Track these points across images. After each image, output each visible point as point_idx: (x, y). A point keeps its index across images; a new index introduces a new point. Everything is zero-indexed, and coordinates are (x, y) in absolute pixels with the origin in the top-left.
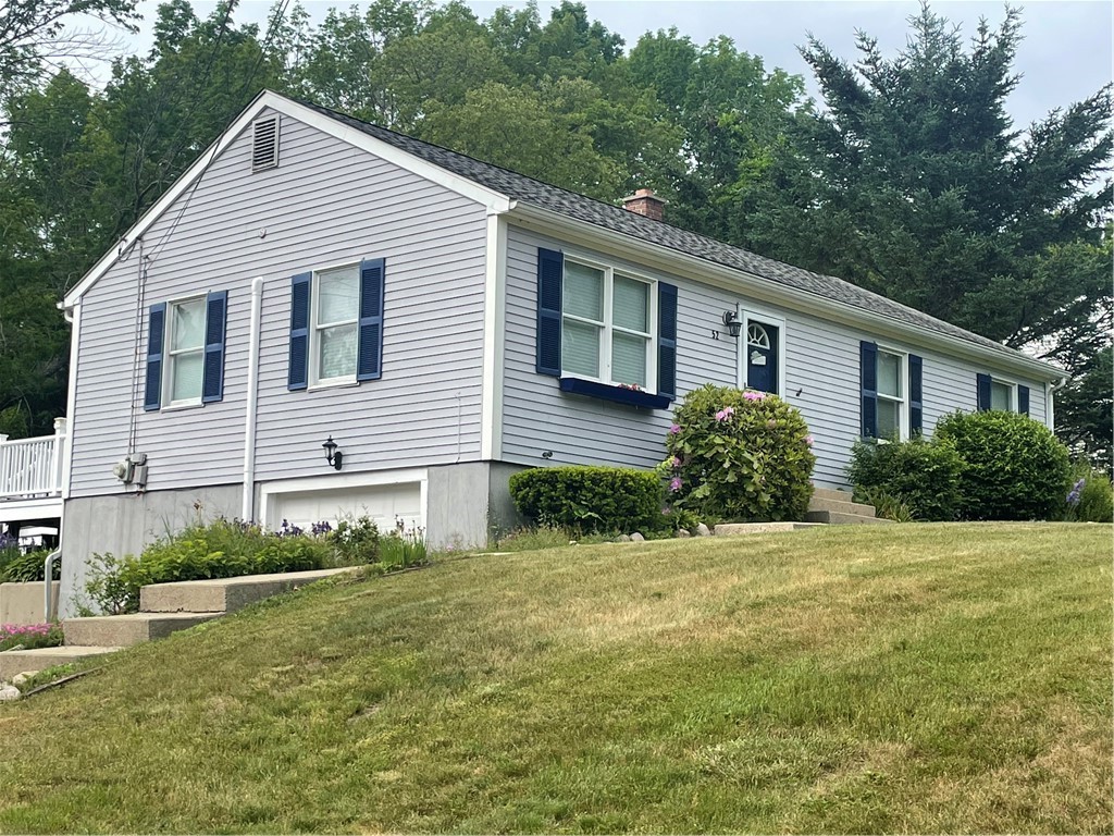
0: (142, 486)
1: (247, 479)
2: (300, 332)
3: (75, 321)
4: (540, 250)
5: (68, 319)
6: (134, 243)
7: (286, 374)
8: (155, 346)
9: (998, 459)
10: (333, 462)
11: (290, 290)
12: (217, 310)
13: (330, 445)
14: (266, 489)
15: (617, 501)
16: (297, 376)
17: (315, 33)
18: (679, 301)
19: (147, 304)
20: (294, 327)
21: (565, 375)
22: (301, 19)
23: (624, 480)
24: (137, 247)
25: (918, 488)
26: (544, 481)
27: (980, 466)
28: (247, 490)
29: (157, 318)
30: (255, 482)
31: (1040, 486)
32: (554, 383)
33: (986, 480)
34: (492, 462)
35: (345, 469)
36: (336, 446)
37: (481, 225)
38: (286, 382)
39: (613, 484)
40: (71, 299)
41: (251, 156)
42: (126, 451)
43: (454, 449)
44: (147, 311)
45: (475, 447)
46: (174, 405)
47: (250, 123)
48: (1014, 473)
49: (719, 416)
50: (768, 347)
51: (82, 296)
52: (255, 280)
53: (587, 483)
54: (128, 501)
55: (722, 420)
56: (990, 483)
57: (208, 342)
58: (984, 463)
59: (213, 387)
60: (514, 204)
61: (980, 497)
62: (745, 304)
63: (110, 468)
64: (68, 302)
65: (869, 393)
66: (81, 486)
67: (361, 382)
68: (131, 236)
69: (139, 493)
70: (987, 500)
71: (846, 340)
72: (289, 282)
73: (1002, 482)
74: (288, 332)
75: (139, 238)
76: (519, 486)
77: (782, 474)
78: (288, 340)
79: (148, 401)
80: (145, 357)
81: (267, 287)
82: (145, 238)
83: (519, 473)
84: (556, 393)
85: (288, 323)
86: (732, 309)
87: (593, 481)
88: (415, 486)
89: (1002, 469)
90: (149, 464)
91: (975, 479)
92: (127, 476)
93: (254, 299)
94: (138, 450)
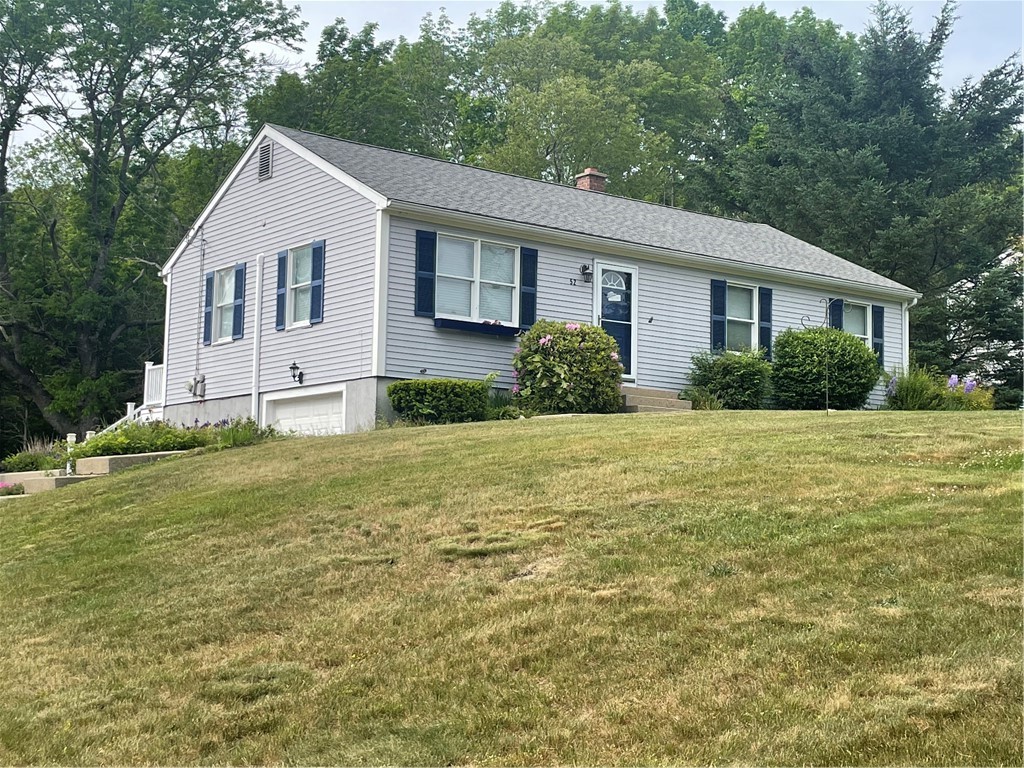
0: (202, 396)
1: (254, 392)
2: (282, 291)
3: (168, 283)
4: (418, 231)
5: (165, 283)
6: (198, 231)
7: (275, 319)
8: (209, 303)
9: (808, 364)
10: (297, 379)
11: (276, 262)
12: (240, 275)
13: (294, 367)
14: (266, 398)
15: (450, 402)
16: (280, 321)
17: (457, 35)
18: (539, 259)
19: (205, 272)
20: (279, 288)
21: (438, 315)
22: (446, 25)
23: (453, 388)
24: (200, 233)
25: (732, 387)
26: (403, 390)
27: (795, 370)
28: (254, 398)
29: (210, 282)
30: (259, 393)
31: (840, 383)
32: (430, 322)
33: (801, 380)
34: (378, 377)
35: (305, 384)
36: (298, 368)
37: (372, 217)
38: (274, 325)
39: (446, 390)
40: (166, 270)
41: (257, 170)
42: (193, 373)
43: (358, 369)
44: (205, 278)
45: (369, 368)
46: (220, 341)
47: (257, 148)
48: (820, 374)
49: (542, 341)
50: (624, 288)
51: (172, 267)
52: (258, 256)
53: (428, 390)
54: (195, 406)
55: (544, 344)
56: (803, 382)
57: (236, 299)
58: (799, 367)
59: (238, 330)
60: (389, 202)
61: (796, 392)
62: (600, 259)
63: (183, 385)
64: (165, 272)
65: (719, 318)
66: (172, 397)
67: (312, 324)
68: (196, 227)
69: (201, 402)
70: (802, 394)
71: (698, 280)
72: (276, 257)
73: (811, 381)
74: (275, 291)
75: (200, 227)
76: (393, 392)
77: (588, 381)
78: (275, 297)
79: (205, 340)
80: (203, 309)
81: (266, 260)
82: (204, 227)
83: (394, 383)
84: (432, 328)
85: (276, 285)
86: (588, 262)
87: (432, 388)
88: (339, 394)
89: (811, 371)
90: (206, 382)
91: (792, 379)
92: (192, 389)
93: (258, 268)
94: (201, 372)
